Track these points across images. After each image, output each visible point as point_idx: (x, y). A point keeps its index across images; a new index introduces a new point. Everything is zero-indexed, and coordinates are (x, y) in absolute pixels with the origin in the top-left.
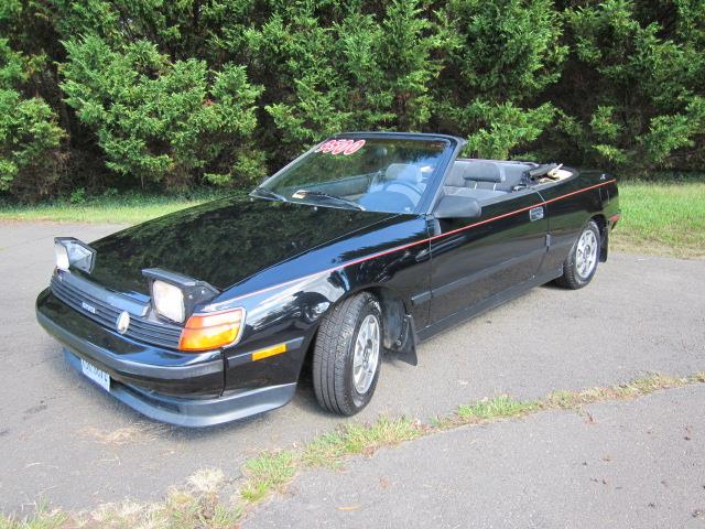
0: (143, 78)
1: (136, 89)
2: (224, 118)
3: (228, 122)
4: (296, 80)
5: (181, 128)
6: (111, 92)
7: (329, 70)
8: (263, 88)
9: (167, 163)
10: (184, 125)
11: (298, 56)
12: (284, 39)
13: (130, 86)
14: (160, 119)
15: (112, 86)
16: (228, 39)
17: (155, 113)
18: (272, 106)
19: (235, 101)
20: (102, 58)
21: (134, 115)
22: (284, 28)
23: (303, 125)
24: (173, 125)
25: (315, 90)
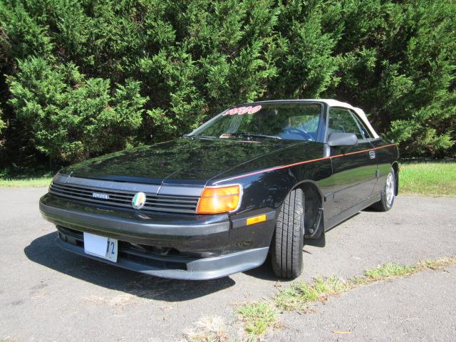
0: (69, 89)
1: (64, 95)
2: (121, 116)
3: (124, 119)
4: (171, 94)
5: (91, 123)
6: (48, 96)
7: (194, 88)
8: (148, 98)
9: (79, 148)
10: (94, 120)
11: (174, 78)
12: (165, 66)
13: (61, 93)
14: (79, 116)
15: (48, 92)
16: (127, 65)
17: (75, 112)
18: (152, 110)
19: (130, 105)
20: (44, 73)
21: (61, 113)
22: (167, 58)
23: (172, 124)
24: (86, 121)
25: (183, 101)
